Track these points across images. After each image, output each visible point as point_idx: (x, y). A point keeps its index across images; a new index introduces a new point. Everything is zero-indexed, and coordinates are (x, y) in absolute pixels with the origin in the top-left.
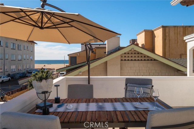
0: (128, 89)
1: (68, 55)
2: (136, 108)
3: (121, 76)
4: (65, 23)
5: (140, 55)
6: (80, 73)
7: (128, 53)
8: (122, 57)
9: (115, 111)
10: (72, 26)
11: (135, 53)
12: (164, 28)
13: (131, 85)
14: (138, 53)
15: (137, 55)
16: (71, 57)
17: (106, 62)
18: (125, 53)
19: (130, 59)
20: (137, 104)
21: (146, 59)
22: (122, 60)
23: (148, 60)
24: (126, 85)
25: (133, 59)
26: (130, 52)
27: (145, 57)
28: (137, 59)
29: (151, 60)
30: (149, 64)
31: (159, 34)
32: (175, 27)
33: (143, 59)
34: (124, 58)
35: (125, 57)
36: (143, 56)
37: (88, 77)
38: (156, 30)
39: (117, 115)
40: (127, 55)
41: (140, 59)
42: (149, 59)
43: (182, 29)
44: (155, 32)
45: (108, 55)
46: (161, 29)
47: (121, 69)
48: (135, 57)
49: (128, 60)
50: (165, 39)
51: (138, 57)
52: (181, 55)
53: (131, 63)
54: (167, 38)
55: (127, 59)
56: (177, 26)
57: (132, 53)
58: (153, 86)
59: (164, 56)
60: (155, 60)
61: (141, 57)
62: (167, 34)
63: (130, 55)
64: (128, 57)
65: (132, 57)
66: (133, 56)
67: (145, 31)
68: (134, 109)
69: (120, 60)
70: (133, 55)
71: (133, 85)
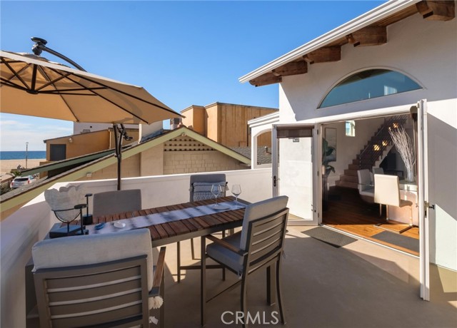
0: (195, 190)
1: (45, 141)
2: (215, 210)
3: (164, 174)
4: (86, 89)
5: (192, 143)
6: (89, 175)
7: (176, 140)
8: (166, 145)
9: (193, 218)
10: (96, 94)
11: (185, 140)
12: (219, 105)
13: (199, 184)
14: (190, 140)
15: (188, 143)
16: (51, 145)
17: (140, 154)
18: (171, 140)
19: (178, 148)
20: (216, 206)
21: (201, 148)
22: (165, 150)
23: (204, 150)
24: (192, 184)
25: (183, 148)
26: (178, 139)
27: (199, 145)
28: (188, 148)
29: (208, 150)
30: (205, 156)
31: (213, 113)
32: (233, 105)
33: (197, 148)
34: (168, 148)
35: (171, 145)
36: (197, 144)
37: (117, 179)
38: (209, 107)
39: (197, 222)
40: (173, 143)
41: (192, 148)
42: (205, 148)
43: (240, 109)
44: (208, 110)
45: (143, 142)
46: (216, 107)
47: (165, 164)
48: (186, 145)
49: (175, 150)
50: (221, 121)
51: (190, 145)
52: (239, 143)
53: (180, 155)
54: (224, 119)
55: (173, 148)
56: (236, 105)
57: (181, 140)
58: (227, 183)
59: (220, 143)
60: (212, 150)
61: (195, 145)
62: (223, 115)
63: (178, 143)
64: (176, 145)
65: (180, 145)
66: (178, 144)
67: (194, 107)
68: (214, 212)
69: (163, 150)
70: (183, 143)
71: (202, 184)
